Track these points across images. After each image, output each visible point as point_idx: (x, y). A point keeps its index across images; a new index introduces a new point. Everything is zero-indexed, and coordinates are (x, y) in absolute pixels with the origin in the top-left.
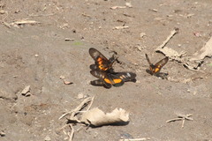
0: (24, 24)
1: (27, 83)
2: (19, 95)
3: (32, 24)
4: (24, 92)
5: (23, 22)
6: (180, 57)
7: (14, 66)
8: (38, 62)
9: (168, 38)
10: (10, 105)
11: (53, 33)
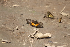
0: (16, 6)
1: (17, 25)
2: (15, 29)
3: (18, 6)
4: (16, 28)
5: (15, 5)
6: (68, 15)
7: (13, 20)
8: (21, 18)
9: (63, 9)
10: (12, 32)
11: (25, 9)
